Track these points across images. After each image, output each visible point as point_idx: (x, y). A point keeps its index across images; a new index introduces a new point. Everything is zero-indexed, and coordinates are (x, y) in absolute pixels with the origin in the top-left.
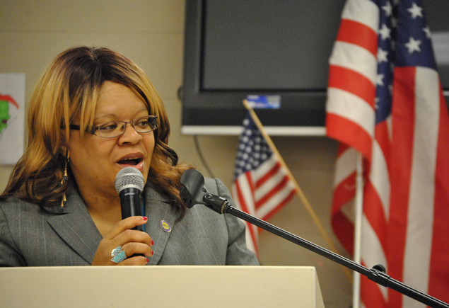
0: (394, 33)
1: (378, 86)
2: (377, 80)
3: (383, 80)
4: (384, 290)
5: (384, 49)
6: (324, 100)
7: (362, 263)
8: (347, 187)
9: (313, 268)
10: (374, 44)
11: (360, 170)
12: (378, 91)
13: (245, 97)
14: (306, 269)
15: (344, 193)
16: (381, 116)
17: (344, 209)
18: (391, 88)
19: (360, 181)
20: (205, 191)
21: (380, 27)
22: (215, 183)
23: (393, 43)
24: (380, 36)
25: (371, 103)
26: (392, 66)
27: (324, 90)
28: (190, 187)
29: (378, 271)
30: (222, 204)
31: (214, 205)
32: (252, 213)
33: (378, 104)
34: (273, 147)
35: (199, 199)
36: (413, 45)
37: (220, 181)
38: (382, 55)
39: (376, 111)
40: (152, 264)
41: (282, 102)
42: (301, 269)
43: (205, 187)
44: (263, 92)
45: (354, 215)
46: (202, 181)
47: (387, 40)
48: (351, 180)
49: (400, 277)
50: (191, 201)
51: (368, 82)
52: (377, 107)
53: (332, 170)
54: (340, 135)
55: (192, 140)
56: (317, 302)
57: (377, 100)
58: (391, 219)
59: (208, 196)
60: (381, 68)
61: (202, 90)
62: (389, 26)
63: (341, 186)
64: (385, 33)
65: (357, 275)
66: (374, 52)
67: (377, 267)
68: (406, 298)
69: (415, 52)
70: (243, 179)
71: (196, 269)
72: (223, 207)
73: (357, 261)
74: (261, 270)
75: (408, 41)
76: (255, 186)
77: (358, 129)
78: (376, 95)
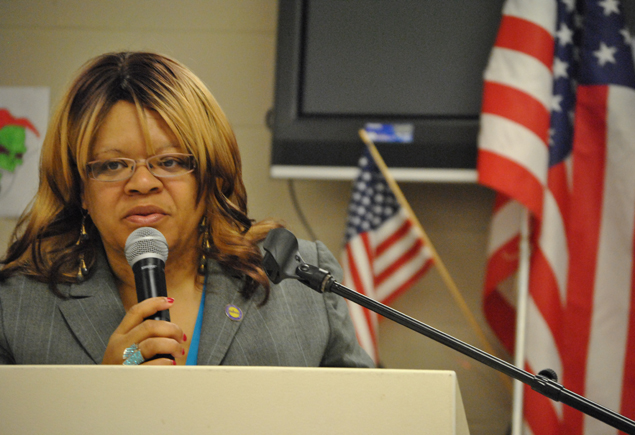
0: (577, 36)
1: (554, 112)
2: (552, 103)
3: (562, 104)
4: (558, 406)
5: (562, 60)
6: (475, 131)
7: (527, 367)
8: (506, 256)
9: (453, 373)
10: (549, 51)
11: (525, 232)
12: (553, 119)
13: (363, 126)
14: (442, 375)
15: (503, 265)
16: (557, 155)
17: (502, 288)
18: (572, 115)
19: (525, 247)
20: (299, 260)
21: (558, 28)
22: (315, 249)
23: (576, 51)
24: (557, 40)
25: (543, 136)
26: (574, 83)
27: (476, 117)
28: (278, 254)
29: (546, 379)
30: (323, 279)
31: (312, 279)
32: (371, 294)
33: (553, 138)
34: (401, 198)
35: (290, 271)
36: (605, 54)
37: (323, 246)
38: (560, 68)
39: (550, 149)
41: (415, 134)
42: (434, 375)
43: (298, 254)
44: (388, 119)
45: (515, 297)
46: (294, 245)
47: (568, 46)
48: (513, 246)
49: (581, 389)
50: (278, 274)
51: (539, 106)
52: (551, 142)
53: (485, 231)
54: (497, 182)
55: (285, 187)
56: (457, 422)
57: (551, 132)
58: (569, 302)
59: (303, 267)
60: (559, 86)
61: (302, 115)
62: (571, 26)
63: (498, 254)
64: (565, 36)
65: (519, 385)
66: (549, 64)
67: (547, 374)
68: (588, 419)
69: (608, 64)
70: (357, 244)
71: (283, 372)
72: (324, 283)
73: (519, 365)
74: (377, 374)
75: (597, 48)
76: (374, 254)
77: (522, 173)
78: (551, 124)
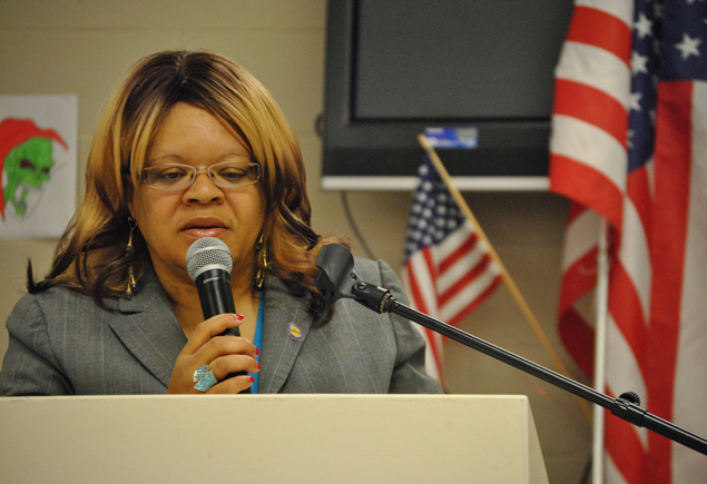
0: (657, 27)
1: (633, 111)
2: (631, 102)
3: (641, 102)
4: (642, 432)
5: (641, 54)
6: (546, 135)
7: (607, 391)
8: (583, 271)
9: (525, 397)
10: (626, 45)
11: (603, 244)
12: (631, 118)
13: (422, 131)
14: (512, 400)
15: (579, 281)
16: (636, 160)
17: (579, 306)
18: (652, 114)
19: (603, 261)
20: (355, 278)
21: (636, 19)
22: (377, 268)
23: (656, 44)
24: (636, 31)
25: (621, 138)
26: (655, 79)
27: (548, 119)
28: (332, 271)
29: (627, 403)
30: (382, 298)
31: (370, 299)
32: (433, 313)
33: (632, 140)
34: (465, 210)
35: (346, 290)
36: (689, 47)
37: (385, 264)
38: (639, 63)
39: (629, 152)
40: (270, 392)
41: (481, 138)
42: (505, 400)
43: (354, 271)
44: (450, 122)
45: (594, 315)
46: (350, 262)
47: (647, 37)
48: (590, 259)
49: (668, 414)
50: (333, 294)
51: (616, 104)
52: (630, 144)
53: (559, 244)
54: (571, 190)
55: (338, 199)
56: (530, 451)
57: (630, 134)
58: (653, 321)
59: (359, 285)
60: (638, 83)
61: (355, 120)
62: (650, 16)
63: (574, 269)
64: (644, 27)
65: (599, 410)
66: (627, 59)
67: (629, 397)
68: (676, 446)
69: (692, 56)
70: (418, 261)
71: (340, 399)
72: (383, 303)
73: (599, 389)
74: (442, 400)
75: (680, 40)
76: (437, 271)
77: (600, 180)
78: (630, 126)
